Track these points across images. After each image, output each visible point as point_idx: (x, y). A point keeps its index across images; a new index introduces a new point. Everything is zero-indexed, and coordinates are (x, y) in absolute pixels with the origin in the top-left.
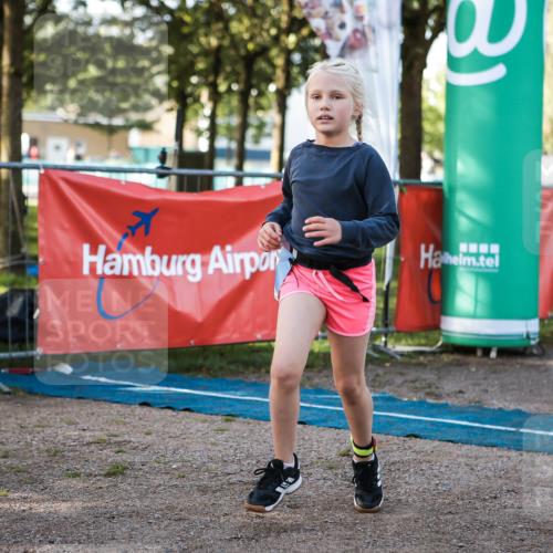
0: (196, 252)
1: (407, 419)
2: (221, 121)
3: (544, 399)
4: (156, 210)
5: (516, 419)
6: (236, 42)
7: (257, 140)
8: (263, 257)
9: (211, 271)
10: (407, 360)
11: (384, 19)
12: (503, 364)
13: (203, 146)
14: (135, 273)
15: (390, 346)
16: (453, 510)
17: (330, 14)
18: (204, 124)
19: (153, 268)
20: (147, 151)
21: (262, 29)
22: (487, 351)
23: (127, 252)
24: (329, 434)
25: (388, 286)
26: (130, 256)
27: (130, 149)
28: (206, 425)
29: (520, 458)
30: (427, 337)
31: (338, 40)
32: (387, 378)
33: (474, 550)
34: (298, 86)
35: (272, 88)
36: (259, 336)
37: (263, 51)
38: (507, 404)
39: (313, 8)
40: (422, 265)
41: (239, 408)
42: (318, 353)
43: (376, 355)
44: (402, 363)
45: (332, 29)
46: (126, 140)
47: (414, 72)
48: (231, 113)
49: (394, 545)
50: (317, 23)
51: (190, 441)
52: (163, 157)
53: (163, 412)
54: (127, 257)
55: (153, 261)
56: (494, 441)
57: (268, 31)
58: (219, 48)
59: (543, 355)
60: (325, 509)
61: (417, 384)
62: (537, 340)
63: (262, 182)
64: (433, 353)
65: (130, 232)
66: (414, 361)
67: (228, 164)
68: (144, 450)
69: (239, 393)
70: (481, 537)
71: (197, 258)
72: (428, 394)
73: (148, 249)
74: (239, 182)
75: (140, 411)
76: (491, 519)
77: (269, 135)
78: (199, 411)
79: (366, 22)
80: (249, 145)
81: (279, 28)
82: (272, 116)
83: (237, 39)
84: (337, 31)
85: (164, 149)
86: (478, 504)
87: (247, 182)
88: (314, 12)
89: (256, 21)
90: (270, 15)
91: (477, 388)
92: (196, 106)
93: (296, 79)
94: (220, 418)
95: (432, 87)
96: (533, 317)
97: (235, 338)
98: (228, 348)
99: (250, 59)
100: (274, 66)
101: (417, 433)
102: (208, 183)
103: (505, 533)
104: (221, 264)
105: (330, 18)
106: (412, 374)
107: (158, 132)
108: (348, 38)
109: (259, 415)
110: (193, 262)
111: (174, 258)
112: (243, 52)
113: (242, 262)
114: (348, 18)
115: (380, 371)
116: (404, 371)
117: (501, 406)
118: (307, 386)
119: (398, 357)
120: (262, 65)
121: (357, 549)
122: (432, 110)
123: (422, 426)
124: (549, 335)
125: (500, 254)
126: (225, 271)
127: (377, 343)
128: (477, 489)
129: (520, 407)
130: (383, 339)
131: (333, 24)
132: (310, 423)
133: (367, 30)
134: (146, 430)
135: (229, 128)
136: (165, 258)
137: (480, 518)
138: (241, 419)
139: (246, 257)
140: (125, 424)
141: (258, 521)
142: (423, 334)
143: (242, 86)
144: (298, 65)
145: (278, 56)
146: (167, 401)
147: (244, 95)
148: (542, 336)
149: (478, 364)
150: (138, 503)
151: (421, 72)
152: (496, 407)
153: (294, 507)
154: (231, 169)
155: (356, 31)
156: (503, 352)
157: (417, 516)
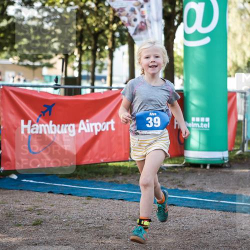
0: (72, 123)
1: (169, 197)
2: (83, 63)
3: (231, 187)
4: (54, 104)
5: (219, 196)
6: (90, 28)
7: (100, 71)
8: (103, 125)
9: (79, 131)
10: (169, 170)
11: (155, 17)
12: (213, 171)
13: (76, 74)
14: (45, 133)
16: (190, 238)
17: (129, 15)
18: (76, 64)
19: (53, 130)
20: (51, 77)
21: (101, 21)
22: (205, 166)
23: (41, 123)
24: (134, 205)
26: (43, 125)
27: (43, 76)
28: (78, 201)
29: (220, 214)
30: (178, 160)
32: (160, 178)
34: (118, 47)
35: (107, 48)
36: (102, 161)
37: (102, 32)
38: (215, 190)
39: (121, 12)
40: (175, 127)
41: (94, 193)
42: (129, 168)
44: (166, 172)
45: (131, 21)
46: (41, 72)
47: (170, 40)
48: (88, 59)
50: (124, 19)
51: (71, 209)
52: (56, 80)
53: (59, 196)
54: (41, 126)
55: (53, 127)
56: (209, 207)
57: (104, 22)
58: (82, 30)
59: (230, 167)
61: (174, 181)
62: (228, 161)
63: (102, 91)
64: (181, 167)
65: (42, 114)
66: (173, 171)
67: (88, 82)
68: (50, 213)
69: (93, 187)
71: (73, 125)
72: (179, 186)
73: (51, 122)
74: (93, 91)
75: (48, 195)
76: (208, 242)
77: (106, 69)
78: (75, 195)
79: (146, 18)
80: (97, 74)
81: (109, 21)
82: (107, 61)
83: (90, 26)
84: (133, 22)
85: (57, 76)
86: (202, 236)
87: (96, 91)
89: (98, 18)
90: (105, 15)
91: (201, 183)
92: (73, 56)
93: (117, 44)
94: (85, 198)
95: (178, 47)
96: (225, 150)
97: (92, 161)
98: (88, 166)
99: (96, 35)
100: (107, 38)
101: (174, 203)
102: (78, 92)
103: (214, 248)
104: (84, 128)
105: (130, 16)
106: (171, 177)
107: (56, 68)
108: (138, 26)
109: (103, 196)
110: (71, 127)
111: (63, 125)
112: (93, 32)
113: (94, 127)
114: (138, 17)
116: (168, 175)
117: (212, 191)
118: (124, 183)
119: (165, 169)
120: (101, 37)
122: (179, 57)
123: (176, 200)
124: (233, 158)
125: (210, 122)
126: (86, 131)
128: (201, 229)
129: (220, 191)
131: (131, 19)
132: (126, 200)
133: (147, 22)
134: (51, 204)
135: (88, 66)
136: (59, 126)
137: (203, 241)
138: (94, 198)
139: (95, 125)
140: (41, 201)
141: (103, 245)
142: (176, 158)
143: (93, 47)
144: (118, 38)
145: (109, 34)
146: (61, 191)
147: (94, 51)
148: (229, 158)
149: (202, 172)
150: (48, 237)
151: (173, 40)
152: (210, 191)
153: (118, 238)
154: (89, 85)
155: (142, 22)
156: (212, 166)
157: (174, 241)
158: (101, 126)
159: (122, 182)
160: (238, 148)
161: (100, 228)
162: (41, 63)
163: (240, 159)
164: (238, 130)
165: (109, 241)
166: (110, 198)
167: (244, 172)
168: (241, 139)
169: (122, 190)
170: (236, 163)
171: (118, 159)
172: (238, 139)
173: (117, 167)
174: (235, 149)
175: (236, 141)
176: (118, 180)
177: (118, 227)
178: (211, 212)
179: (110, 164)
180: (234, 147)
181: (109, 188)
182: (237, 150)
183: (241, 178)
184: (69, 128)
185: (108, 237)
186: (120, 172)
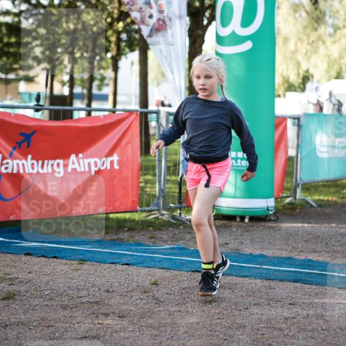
0: (60, 158)
1: (193, 261)
2: (76, 76)
3: (277, 247)
4: (35, 132)
5: (260, 260)
7: (100, 88)
8: (102, 161)
9: (69, 170)
11: (177, 12)
12: (253, 226)
13: (66, 91)
14: (21, 171)
15: (183, 216)
16: (221, 317)
17: (143, 9)
18: (66, 78)
19: (33, 168)
20: (30, 95)
22: (242, 218)
23: (16, 158)
24: (144, 271)
25: (181, 178)
26: (18, 161)
27: (19, 94)
28: (67, 266)
29: (262, 284)
31: (148, 25)
32: (181, 235)
33: (234, 341)
34: (125, 54)
35: (109, 55)
38: (255, 251)
39: (132, 5)
41: (88, 255)
42: (138, 221)
43: (174, 222)
44: (190, 226)
45: (144, 18)
46: (17, 88)
47: (197, 45)
49: (184, 339)
50: (135, 15)
51: (56, 277)
52: (38, 98)
53: (40, 259)
54: (15, 162)
55: (33, 164)
56: (247, 274)
57: (106, 20)
59: (277, 220)
60: (141, 318)
62: (273, 211)
63: (101, 114)
65: (18, 146)
67: (82, 103)
68: (26, 283)
69: (88, 246)
70: (238, 333)
71: (61, 162)
73: (30, 157)
74: (89, 114)
75: (24, 258)
76: (244, 322)
77: (107, 85)
78: (62, 258)
79: (165, 14)
80: (95, 91)
81: (112, 18)
82: (109, 73)
84: (147, 20)
85: (39, 93)
86: (236, 313)
87: (94, 114)
88: (133, 8)
90: (107, 9)
91: (236, 241)
93: (124, 50)
94: (75, 262)
96: (272, 197)
100: (110, 42)
101: (199, 270)
102: (68, 115)
103: (252, 330)
104: (76, 166)
105: (143, 12)
107: (38, 83)
108: (154, 24)
109: (101, 260)
110: (58, 164)
111: (46, 162)
113: (89, 164)
114: (154, 12)
115: (177, 232)
116: (191, 231)
117: (251, 252)
118: (131, 242)
119: (188, 223)
121: (161, 343)
124: (281, 208)
126: (79, 170)
127: (175, 214)
128: (236, 304)
129: (262, 253)
130: (179, 212)
131: (145, 15)
132: (133, 265)
133: (166, 19)
134: (28, 271)
135: (82, 80)
136: (40, 162)
137: (237, 321)
138: (89, 262)
139: (92, 161)
140: (15, 267)
141: (99, 326)
144: (125, 41)
145: (112, 35)
146: (42, 252)
148: (276, 208)
149: (238, 227)
150: (23, 317)
151: (201, 46)
152: (248, 253)
153: (122, 317)
154: (83, 106)
155: (159, 20)
156: (253, 219)
157: (198, 321)
158: (99, 164)
159: (128, 240)
160: (288, 194)
161: (96, 302)
162: (17, 75)
163: (290, 209)
164: (288, 169)
165: (108, 321)
166: (111, 261)
167: (295, 227)
168: (292, 182)
169: (127, 251)
170: (284, 214)
171: (122, 208)
172: (287, 182)
173: (122, 220)
174: (284, 195)
175: (285, 184)
176: (123, 238)
177: (121, 301)
178: (250, 281)
179: (111, 216)
180: (283, 193)
181: (110, 249)
182: (287, 197)
183: (291, 235)
184: (55, 166)
185: (107, 315)
186: (125, 227)
